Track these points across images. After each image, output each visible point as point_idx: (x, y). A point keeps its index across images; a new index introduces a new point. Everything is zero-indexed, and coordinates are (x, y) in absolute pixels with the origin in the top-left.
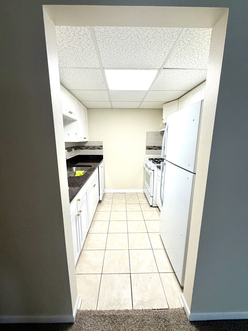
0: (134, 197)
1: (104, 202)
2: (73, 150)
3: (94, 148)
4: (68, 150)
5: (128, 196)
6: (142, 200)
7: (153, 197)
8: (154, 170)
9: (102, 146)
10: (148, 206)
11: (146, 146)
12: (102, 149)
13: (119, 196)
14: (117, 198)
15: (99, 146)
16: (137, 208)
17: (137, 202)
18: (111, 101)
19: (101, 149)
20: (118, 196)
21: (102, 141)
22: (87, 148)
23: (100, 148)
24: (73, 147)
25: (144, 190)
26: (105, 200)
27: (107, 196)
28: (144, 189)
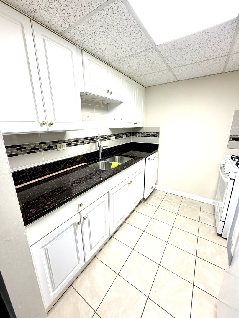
0: (193, 207)
1: (150, 201)
2: (125, 136)
3: (149, 135)
4: (116, 137)
5: (185, 202)
6: (207, 217)
7: (224, 222)
8: (234, 180)
9: (159, 133)
10: (213, 232)
11: (231, 135)
12: (159, 137)
13: (171, 200)
14: (168, 201)
15: (155, 133)
16: (193, 227)
17: (197, 217)
18: (170, 69)
19: (157, 137)
20: (171, 198)
21: (160, 127)
22: (142, 135)
23: (156, 135)
24: (125, 133)
25: (214, 201)
26: (152, 199)
27: (157, 194)
28: (215, 199)
